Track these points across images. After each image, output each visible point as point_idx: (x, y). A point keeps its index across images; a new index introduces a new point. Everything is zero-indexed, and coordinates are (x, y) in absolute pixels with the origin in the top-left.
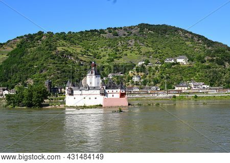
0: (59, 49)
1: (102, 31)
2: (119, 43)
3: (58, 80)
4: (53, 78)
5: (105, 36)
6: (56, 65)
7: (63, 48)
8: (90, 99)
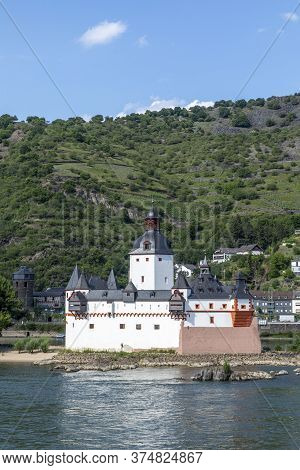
0: (63, 170)
1: (199, 114)
2: (253, 148)
3: (54, 268)
4: (39, 262)
5: (207, 130)
6: (50, 220)
7: (75, 166)
8: (139, 327)
